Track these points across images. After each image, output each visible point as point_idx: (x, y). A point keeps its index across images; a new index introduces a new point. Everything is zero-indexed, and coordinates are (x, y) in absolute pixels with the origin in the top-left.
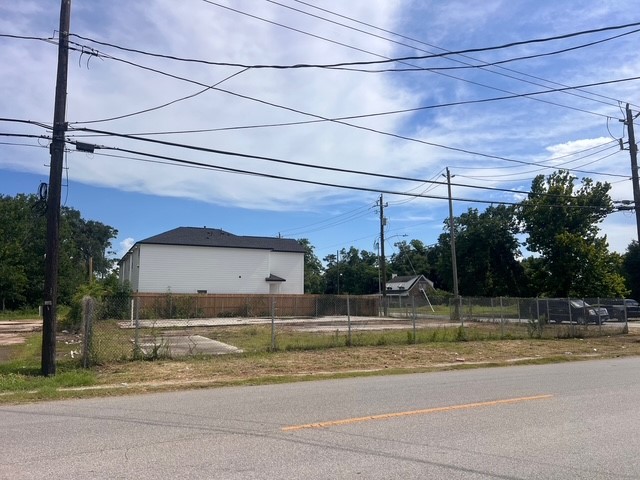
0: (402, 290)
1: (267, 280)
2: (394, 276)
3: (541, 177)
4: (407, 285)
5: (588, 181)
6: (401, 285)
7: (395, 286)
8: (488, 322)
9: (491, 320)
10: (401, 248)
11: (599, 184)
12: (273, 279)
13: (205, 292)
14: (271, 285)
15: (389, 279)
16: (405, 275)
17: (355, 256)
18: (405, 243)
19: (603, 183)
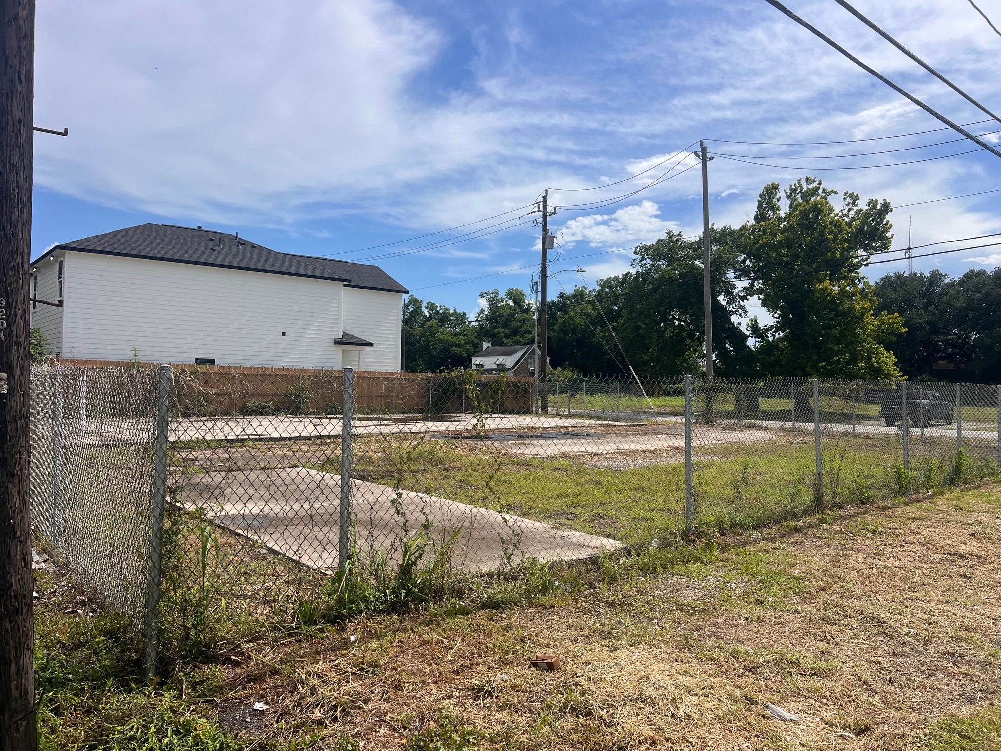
0: (501, 368)
1: (337, 342)
2: (486, 345)
3: (775, 187)
4: (509, 361)
5: (855, 199)
6: (500, 360)
7: (490, 362)
8: (782, 429)
9: (789, 425)
10: (490, 301)
11: (873, 203)
12: (346, 341)
13: (212, 361)
14: (343, 351)
15: (477, 350)
16: (502, 344)
17: (417, 311)
18: (496, 293)
19: (881, 201)
